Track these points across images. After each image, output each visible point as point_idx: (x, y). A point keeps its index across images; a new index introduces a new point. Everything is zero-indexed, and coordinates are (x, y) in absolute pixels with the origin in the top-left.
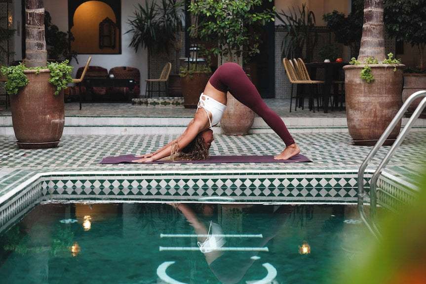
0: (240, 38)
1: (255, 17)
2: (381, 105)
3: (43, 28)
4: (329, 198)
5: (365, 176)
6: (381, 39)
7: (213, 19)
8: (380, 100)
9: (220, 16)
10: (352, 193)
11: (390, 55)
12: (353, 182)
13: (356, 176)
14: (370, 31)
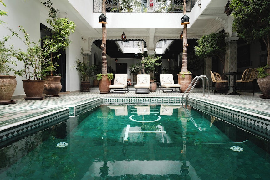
0: (153, 69)
1: (157, 64)
2: (187, 83)
3: (106, 65)
4: (174, 103)
5: (184, 98)
6: (187, 68)
7: (147, 64)
8: (186, 82)
9: (148, 64)
10: (181, 102)
11: (189, 71)
12: (181, 100)
13: (182, 98)
14: (184, 66)
